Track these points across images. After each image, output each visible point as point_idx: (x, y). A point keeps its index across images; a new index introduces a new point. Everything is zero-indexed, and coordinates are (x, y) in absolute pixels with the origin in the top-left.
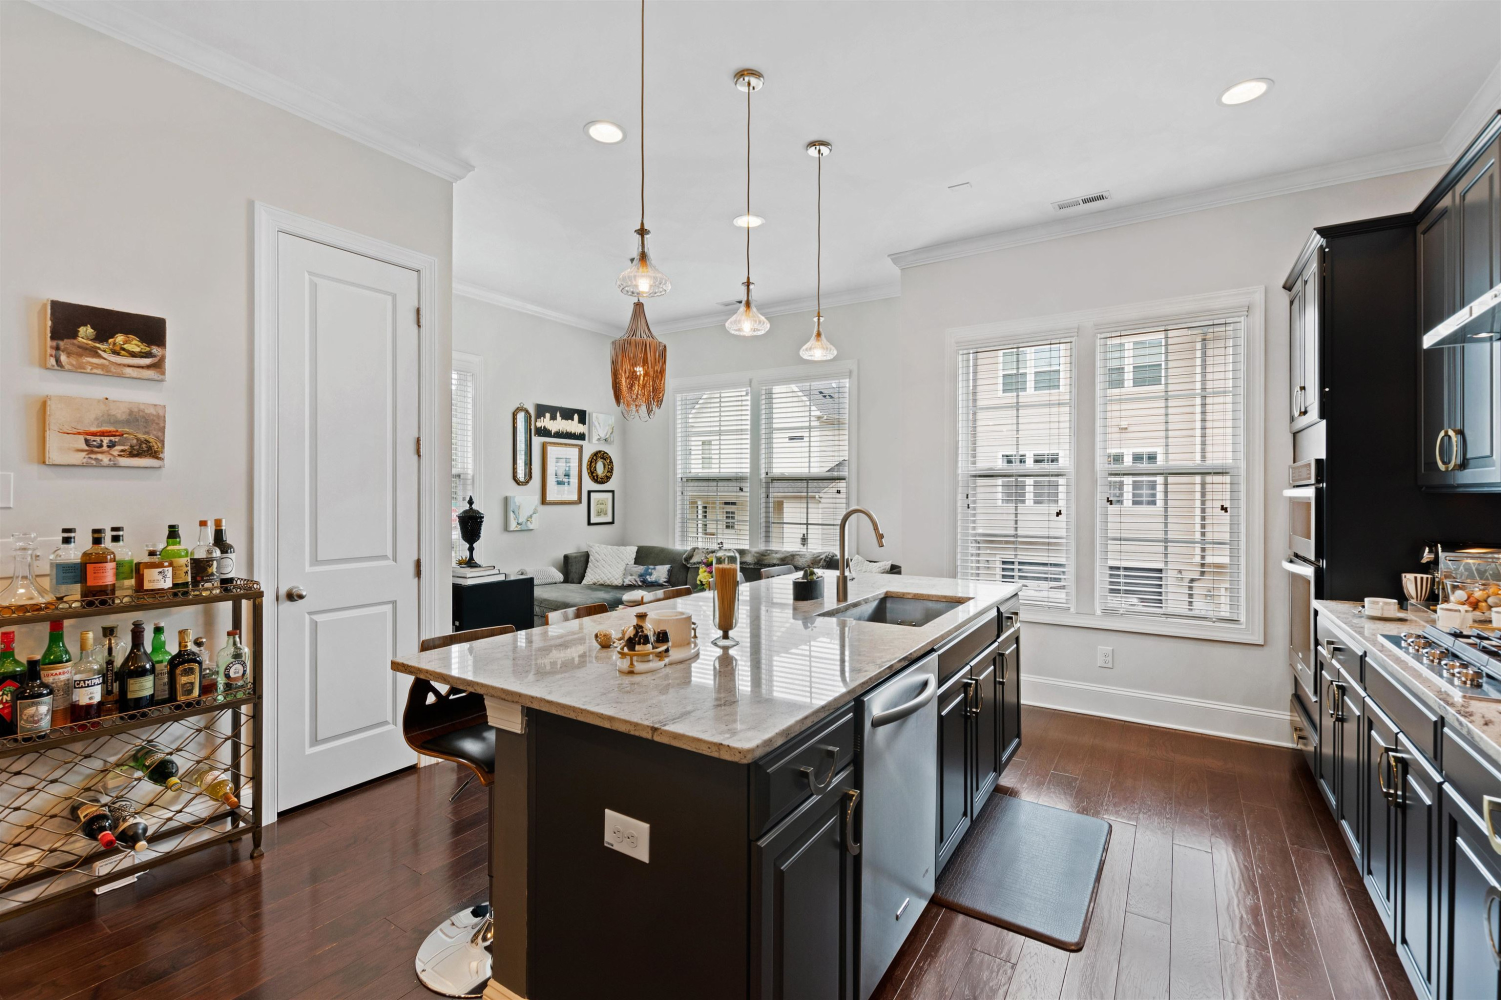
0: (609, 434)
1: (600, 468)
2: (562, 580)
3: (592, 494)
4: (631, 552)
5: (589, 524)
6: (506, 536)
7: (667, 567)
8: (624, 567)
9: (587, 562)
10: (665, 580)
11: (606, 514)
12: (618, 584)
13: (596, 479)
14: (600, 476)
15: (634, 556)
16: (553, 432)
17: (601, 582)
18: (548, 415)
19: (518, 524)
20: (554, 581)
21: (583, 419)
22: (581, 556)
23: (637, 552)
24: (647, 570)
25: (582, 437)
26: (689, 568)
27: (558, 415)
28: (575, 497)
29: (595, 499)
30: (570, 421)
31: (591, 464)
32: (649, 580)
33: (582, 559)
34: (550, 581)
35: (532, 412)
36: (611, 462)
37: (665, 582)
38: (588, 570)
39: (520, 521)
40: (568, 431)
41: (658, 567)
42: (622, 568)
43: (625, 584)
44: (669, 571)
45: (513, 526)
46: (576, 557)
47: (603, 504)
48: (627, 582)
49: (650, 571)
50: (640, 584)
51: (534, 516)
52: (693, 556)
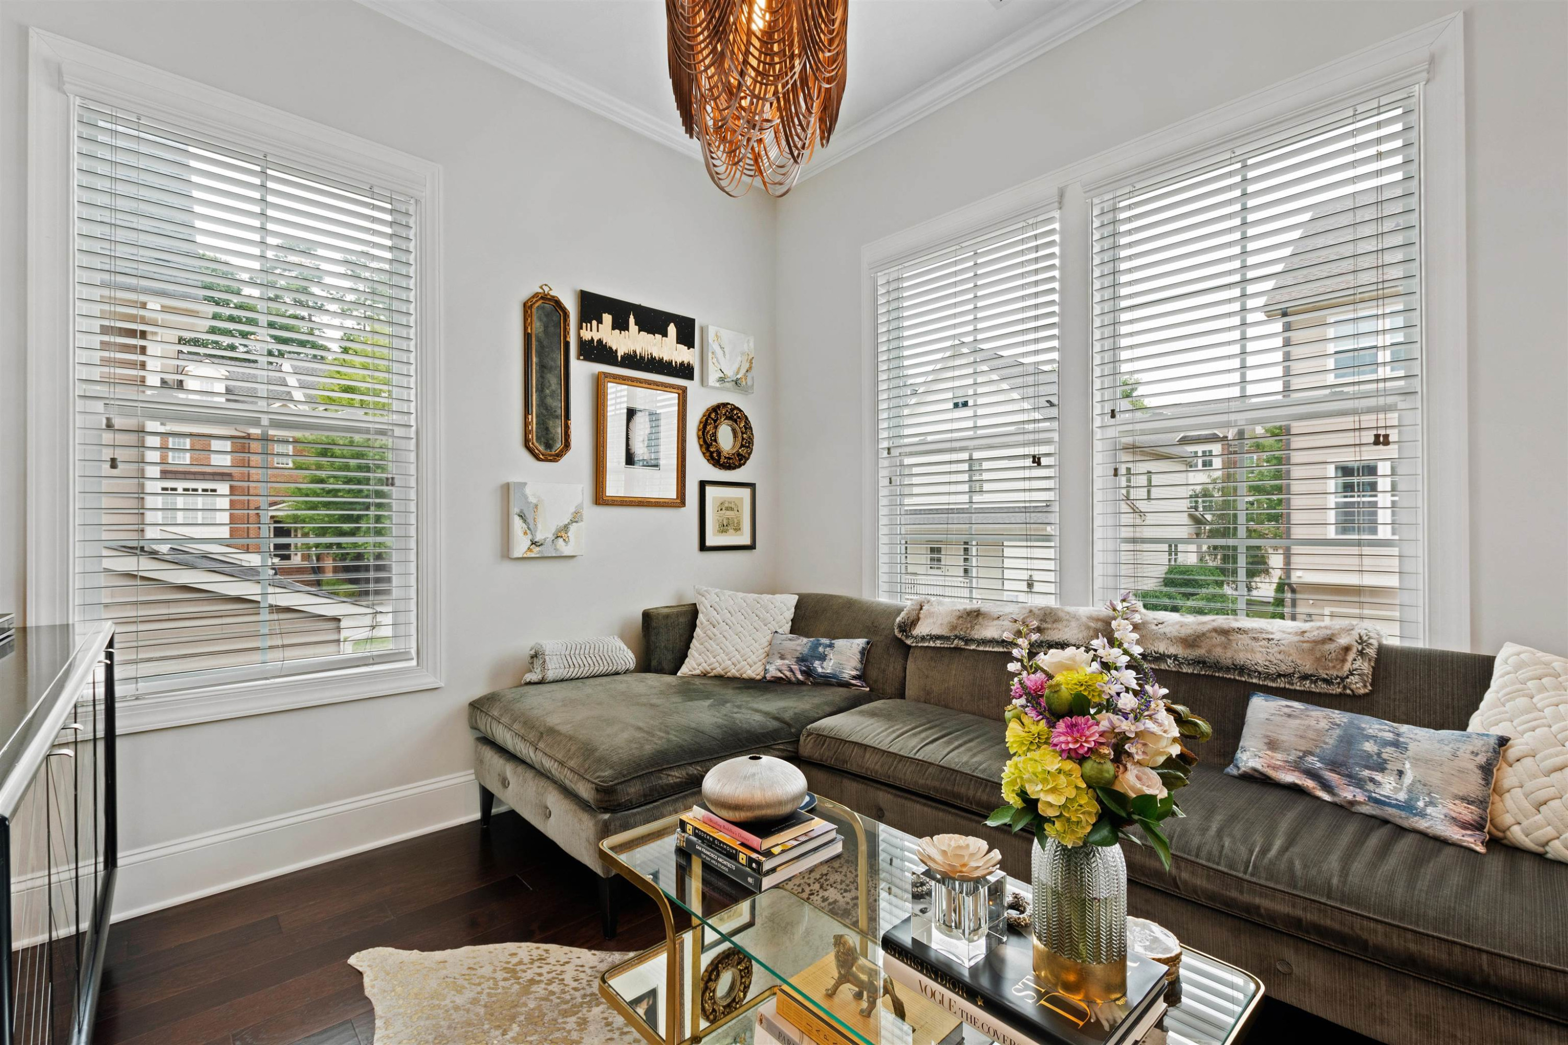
0: (743, 371)
1: (726, 438)
2: (632, 665)
3: (709, 490)
4: (786, 605)
5: (703, 547)
6: (508, 568)
7: (860, 642)
8: (769, 637)
9: (693, 626)
10: (854, 673)
11: (738, 529)
12: (753, 675)
13: (715, 458)
14: (724, 454)
15: (790, 614)
16: (620, 354)
17: (719, 670)
18: (607, 318)
19: (534, 543)
20: (612, 668)
21: (686, 335)
22: (678, 615)
23: (797, 607)
24: (815, 647)
25: (685, 371)
26: (909, 647)
27: (632, 320)
28: (671, 493)
29: (714, 498)
30: (658, 336)
31: (705, 427)
32: (820, 670)
33: (682, 620)
34: (602, 669)
35: (571, 305)
36: (748, 427)
37: (854, 678)
38: (695, 643)
39: (539, 537)
40: (656, 355)
41: (840, 643)
42: (764, 638)
43: (768, 676)
44: (863, 652)
45: (521, 546)
46: (667, 616)
47: (732, 509)
48: (773, 672)
49: (821, 649)
50: (800, 677)
51: (573, 528)
52: (918, 619)
